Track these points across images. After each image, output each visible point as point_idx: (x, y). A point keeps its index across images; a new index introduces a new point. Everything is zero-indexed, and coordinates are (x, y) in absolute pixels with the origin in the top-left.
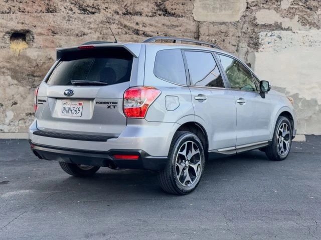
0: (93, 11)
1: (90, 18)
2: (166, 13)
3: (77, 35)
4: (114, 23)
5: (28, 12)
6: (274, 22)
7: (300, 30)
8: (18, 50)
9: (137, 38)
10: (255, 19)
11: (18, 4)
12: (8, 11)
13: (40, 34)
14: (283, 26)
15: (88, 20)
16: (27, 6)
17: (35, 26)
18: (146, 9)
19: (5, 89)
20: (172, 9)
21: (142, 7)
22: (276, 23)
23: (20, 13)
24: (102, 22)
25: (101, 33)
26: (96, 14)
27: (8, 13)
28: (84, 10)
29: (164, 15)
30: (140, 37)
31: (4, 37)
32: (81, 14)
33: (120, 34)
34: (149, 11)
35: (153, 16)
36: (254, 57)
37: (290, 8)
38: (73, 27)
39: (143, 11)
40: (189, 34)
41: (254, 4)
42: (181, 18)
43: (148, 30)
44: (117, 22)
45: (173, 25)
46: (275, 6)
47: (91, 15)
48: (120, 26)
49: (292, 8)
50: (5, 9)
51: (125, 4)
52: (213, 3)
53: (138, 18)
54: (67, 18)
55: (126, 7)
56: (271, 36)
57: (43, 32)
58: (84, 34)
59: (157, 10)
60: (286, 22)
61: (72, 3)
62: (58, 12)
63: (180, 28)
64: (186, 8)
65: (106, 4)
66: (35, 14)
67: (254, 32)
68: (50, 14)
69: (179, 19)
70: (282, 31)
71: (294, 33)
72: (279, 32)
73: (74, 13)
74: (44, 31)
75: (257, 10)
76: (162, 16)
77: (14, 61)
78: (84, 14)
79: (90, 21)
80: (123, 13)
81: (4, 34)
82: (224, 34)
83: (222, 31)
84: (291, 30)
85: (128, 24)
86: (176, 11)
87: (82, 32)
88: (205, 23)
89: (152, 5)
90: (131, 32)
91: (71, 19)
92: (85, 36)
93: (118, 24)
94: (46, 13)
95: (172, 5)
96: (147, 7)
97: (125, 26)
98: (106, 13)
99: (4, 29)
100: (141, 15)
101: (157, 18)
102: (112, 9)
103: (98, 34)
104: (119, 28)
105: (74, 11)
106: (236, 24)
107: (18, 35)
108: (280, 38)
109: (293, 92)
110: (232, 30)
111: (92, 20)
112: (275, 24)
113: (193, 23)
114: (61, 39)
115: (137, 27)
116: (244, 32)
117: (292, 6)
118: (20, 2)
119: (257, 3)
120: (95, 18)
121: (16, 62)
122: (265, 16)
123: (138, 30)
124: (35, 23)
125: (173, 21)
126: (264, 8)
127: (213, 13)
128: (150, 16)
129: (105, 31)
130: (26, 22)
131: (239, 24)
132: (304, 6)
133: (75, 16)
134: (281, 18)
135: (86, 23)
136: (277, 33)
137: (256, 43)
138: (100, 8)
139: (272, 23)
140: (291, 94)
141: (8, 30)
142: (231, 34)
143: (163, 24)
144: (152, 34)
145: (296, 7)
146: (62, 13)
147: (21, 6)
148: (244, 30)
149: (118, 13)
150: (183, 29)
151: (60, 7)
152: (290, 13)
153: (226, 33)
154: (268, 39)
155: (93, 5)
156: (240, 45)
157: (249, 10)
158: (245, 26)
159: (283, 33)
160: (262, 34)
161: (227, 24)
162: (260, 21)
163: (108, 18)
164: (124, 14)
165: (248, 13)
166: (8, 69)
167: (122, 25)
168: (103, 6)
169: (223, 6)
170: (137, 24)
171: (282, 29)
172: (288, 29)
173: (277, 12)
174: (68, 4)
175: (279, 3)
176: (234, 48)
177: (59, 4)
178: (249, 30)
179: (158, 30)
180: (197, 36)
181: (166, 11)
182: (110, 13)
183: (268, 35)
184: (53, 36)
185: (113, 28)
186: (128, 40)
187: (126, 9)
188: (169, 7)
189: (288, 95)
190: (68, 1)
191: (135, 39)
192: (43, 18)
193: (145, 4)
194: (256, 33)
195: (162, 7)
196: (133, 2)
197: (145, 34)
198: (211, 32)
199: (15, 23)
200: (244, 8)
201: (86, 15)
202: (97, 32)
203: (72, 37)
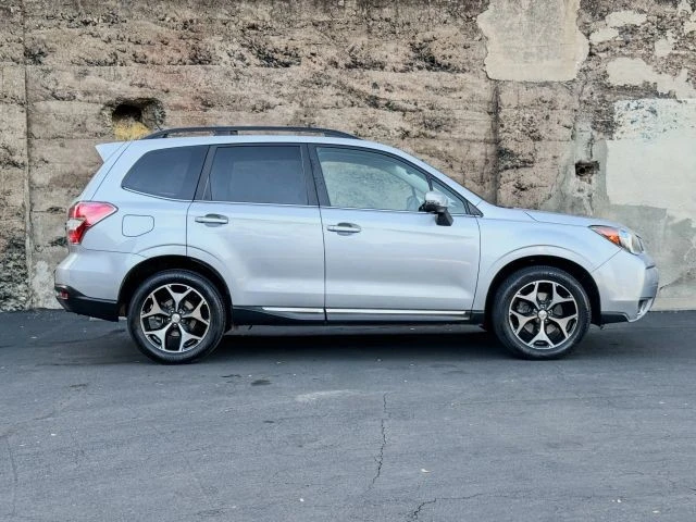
0: (287, 60)
1: (279, 75)
2: (432, 63)
3: (254, 109)
4: (328, 85)
5: (153, 63)
6: (641, 82)
7: (691, 97)
9: (374, 113)
10: (605, 75)
11: (131, 45)
12: (110, 60)
13: (179, 107)
14: (659, 90)
15: (277, 79)
16: (152, 51)
17: (167, 92)
18: (392, 57)
20: (444, 57)
21: (385, 53)
22: (646, 84)
23: (136, 65)
24: (304, 83)
25: (302, 105)
26: (293, 68)
27: (111, 64)
28: (268, 59)
29: (428, 69)
30: (381, 111)
31: (100, 114)
32: (262, 66)
33: (340, 105)
34: (399, 60)
35: (408, 70)
36: (605, 150)
37: (671, 54)
38: (246, 92)
39: (386, 60)
40: (477, 106)
41: (604, 47)
42: (461, 75)
43: (396, 97)
44: (335, 82)
45: (446, 88)
46: (643, 51)
47: (281, 69)
48: (339, 90)
49: (677, 55)
50: (105, 56)
51: (351, 46)
52: (523, 45)
53: (376, 75)
54: (233, 75)
55: (353, 53)
56: (637, 108)
57: (182, 103)
58: (268, 107)
59: (415, 59)
60: (665, 83)
61: (243, 46)
62: (214, 62)
63: (460, 94)
64: (472, 53)
65: (313, 46)
66: (168, 67)
67: (604, 101)
68: (199, 66)
69: (458, 75)
70: (658, 100)
71: (680, 102)
72: (652, 100)
73: (248, 64)
74: (186, 101)
75: (608, 60)
76: (425, 72)
78: (268, 66)
79: (280, 80)
80: (346, 65)
81: (102, 106)
82: (547, 104)
83: (545, 99)
84: (675, 97)
85: (356, 86)
86: (451, 61)
87: (264, 102)
88: (509, 84)
89: (405, 50)
90: (362, 103)
91: (240, 77)
92: (269, 111)
93: (336, 87)
94: (190, 64)
95: (444, 49)
96: (393, 51)
97: (351, 90)
98: (312, 64)
99: (103, 96)
100: (382, 68)
101: (414, 75)
102: (326, 56)
103: (296, 106)
104: (338, 94)
105: (247, 61)
106: (569, 85)
107: (127, 110)
108: (654, 112)
109: (681, 217)
110: (563, 98)
111: (284, 77)
112: (644, 85)
113: (486, 85)
114: (221, 117)
115: (374, 92)
116: (585, 102)
118: (137, 43)
119: (608, 45)
120: (289, 74)
122: (625, 70)
123: (376, 98)
124: (168, 85)
125: (445, 81)
126: (623, 55)
127: (524, 65)
128: (402, 71)
129: (310, 100)
130: (149, 83)
131: (575, 85)
133: (248, 70)
134: (655, 73)
135: (272, 84)
136: (647, 102)
137: (608, 123)
138: (301, 54)
139: (639, 83)
140: (676, 221)
141: (110, 99)
142: (561, 104)
143: (426, 87)
144: (405, 105)
145: (683, 52)
146: (223, 65)
147: (139, 50)
148: (585, 98)
149: (336, 64)
150: (465, 96)
151: (219, 53)
152: (671, 65)
153: (551, 102)
154: (631, 115)
155: (286, 48)
156: (578, 126)
157: (594, 58)
158: (587, 89)
159: (660, 103)
160: (620, 105)
161: (554, 86)
162: (614, 80)
163: (318, 74)
164: (349, 67)
165: (591, 65)
167: (344, 88)
168: (307, 51)
169: (545, 51)
170: (375, 85)
171: (657, 95)
172: (668, 96)
173: (648, 63)
174: (236, 47)
175: (651, 46)
176: (568, 133)
177: (217, 48)
178: (594, 98)
179: (416, 97)
180: (495, 109)
181: (432, 60)
182: (321, 64)
183: (632, 107)
184: (205, 110)
185: (327, 95)
186: (357, 117)
187: (353, 57)
188: (438, 53)
189: (670, 223)
190: (234, 40)
191: (371, 116)
192: (184, 74)
193: (392, 46)
194: (609, 103)
195: (424, 52)
196: (366, 43)
197: (390, 107)
198: (523, 101)
199: (124, 86)
200: (584, 56)
201: (273, 69)
202: (294, 103)
203: (243, 113)
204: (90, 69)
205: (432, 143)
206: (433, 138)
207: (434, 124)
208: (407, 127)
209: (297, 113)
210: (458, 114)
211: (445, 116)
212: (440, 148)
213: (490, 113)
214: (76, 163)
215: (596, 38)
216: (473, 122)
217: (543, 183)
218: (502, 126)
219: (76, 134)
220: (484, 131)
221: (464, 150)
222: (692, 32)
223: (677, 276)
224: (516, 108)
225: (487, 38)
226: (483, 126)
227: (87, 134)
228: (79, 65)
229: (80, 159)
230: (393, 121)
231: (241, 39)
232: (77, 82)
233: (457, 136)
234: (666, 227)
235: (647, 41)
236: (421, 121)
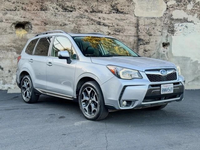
0: (71, 10)
1: (69, 14)
2: (118, 11)
3: (61, 25)
4: (85, 18)
5: (28, 10)
6: (183, 18)
7: (198, 22)
8: (21, 35)
9: (99, 27)
10: (172, 15)
11: (21, 4)
12: (14, 9)
13: (37, 25)
14: (188, 20)
15: (68, 16)
16: (28, 6)
17: (33, 19)
18: (105, 9)
19: (12, 61)
20: (121, 9)
21: (103, 8)
22: (184, 18)
23: (22, 11)
24: (77, 17)
25: (76, 24)
26: (73, 12)
27: (14, 10)
28: (65, 9)
29: (116, 13)
30: (101, 26)
31: (11, 26)
32: (63, 11)
33: (88, 24)
34: (107, 10)
35: (110, 13)
36: (172, 39)
37: (192, 9)
38: (58, 20)
39: (103, 10)
40: (132, 25)
41: (171, 6)
42: (127, 15)
43: (106, 22)
44: (87, 17)
45: (122, 19)
46: (183, 8)
47: (69, 13)
48: (88, 20)
49: (194, 9)
50: (13, 8)
51: (92, 6)
52: (146, 6)
53: (100, 15)
54: (54, 14)
55: (92, 8)
56: (181, 26)
57: (38, 23)
59: (112, 10)
60: (190, 18)
61: (57, 5)
62: (48, 10)
63: (126, 21)
64: (130, 8)
65: (80, 5)
66: (33, 12)
67: (171, 23)
68: (43, 11)
69: (126, 15)
70: (188, 23)
71: (195, 24)
73: (59, 11)
74: (39, 23)
75: (173, 10)
76: (115, 14)
77: (19, 42)
78: (66, 12)
79: (69, 16)
81: (12, 24)
82: (154, 24)
84: (193, 22)
85: (94, 18)
86: (124, 10)
87: (64, 23)
88: (142, 18)
89: (109, 7)
90: (95, 23)
91: (57, 15)
92: (66, 26)
93: (87, 18)
94: (40, 11)
95: (121, 7)
96: (105, 7)
97: (92, 20)
98: (80, 11)
99: (12, 21)
100: (102, 12)
101: (112, 15)
102: (84, 9)
103: (74, 25)
104: (88, 21)
105: (59, 10)
106: (160, 18)
107: (20, 25)
108: (187, 27)
110: (159, 22)
111: (71, 15)
112: (184, 19)
113: (134, 18)
114: (50, 28)
115: (99, 20)
116: (165, 24)
118: (23, 4)
119: (173, 6)
120: (72, 14)
121: (20, 43)
122: (178, 14)
123: (100, 22)
124: (33, 17)
125: (122, 17)
126: (177, 9)
127: (146, 12)
128: (108, 14)
129: (79, 22)
130: (27, 17)
131: (162, 18)
133: (59, 13)
134: (187, 15)
135: (67, 17)
136: (185, 24)
137: (173, 30)
138: (76, 8)
139: (182, 18)
140: (194, 61)
141: (14, 22)
142: (158, 24)
143: (116, 19)
144: (109, 25)
145: (196, 8)
146: (51, 11)
147: (24, 6)
148: (165, 23)
149: (87, 11)
150: (128, 22)
151: (49, 7)
152: (192, 12)
153: (155, 24)
154: (180, 28)
155: (71, 6)
156: (163, 31)
157: (168, 10)
158: (166, 20)
159: (189, 24)
160: (176, 25)
161: (156, 19)
162: (175, 17)
163: (81, 14)
164: (91, 12)
165: (167, 12)
166: (14, 48)
167: (90, 19)
168: (78, 7)
169: (153, 8)
170: (100, 18)
171: (188, 22)
172: (191, 22)
173: (185, 12)
174: (55, 5)
175: (186, 6)
176: (160, 33)
177: (49, 5)
178: (168, 22)
179: (112, 22)
180: (137, 26)
181: (118, 10)
182: (82, 11)
183: (180, 25)
184: (45, 26)
185: (84, 21)
186: (94, 28)
187: (92, 9)
188: (119, 8)
189: (191, 62)
190: (54, 3)
191: (98, 28)
192: (38, 14)
193: (105, 6)
194: (173, 24)
195: (115, 7)
196: (97, 5)
197: (104, 25)
198: (146, 23)
199: (19, 17)
200: (165, 9)
201: (67, 13)
202: (74, 23)
203: (57, 27)
204: (7, 12)
205: (117, 36)
206: (118, 35)
207: (118, 31)
208: (110, 32)
209: (75, 26)
210: (126, 27)
211: (121, 28)
212: (120, 38)
213: (136, 27)
214: (3, 42)
215: (169, 4)
216: (131, 30)
217: (153, 49)
218: (140, 31)
219: (3, 33)
220: (134, 33)
221: (128, 39)
222: (198, 2)
223: (194, 78)
224: (144, 26)
225: (135, 3)
226: (133, 31)
227: (7, 33)
228: (4, 11)
229: (4, 41)
230: (105, 29)
231: (57, 3)
232: (3, 16)
233: (125, 34)
234: (190, 63)
235: (185, 5)
236: (114, 29)
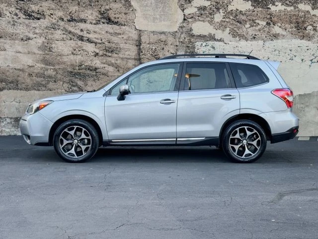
0: (38, 17)
1: (34, 23)
2: (110, 21)
3: (22, 40)
4: (59, 29)
6: (208, 34)
7: (231, 41)
9: (82, 44)
10: (191, 30)
14: (216, 37)
18: (90, 17)
20: (115, 18)
21: (86, 15)
22: (210, 34)
24: (47, 28)
25: (46, 38)
26: (41, 20)
28: (29, 15)
29: (108, 23)
30: (85, 43)
32: (26, 19)
33: (65, 39)
34: (93, 18)
35: (97, 24)
37: (222, 21)
38: (18, 31)
39: (87, 18)
40: (131, 42)
41: (191, 16)
42: (123, 27)
43: (92, 36)
44: (62, 28)
45: (116, 33)
46: (209, 19)
47: (36, 21)
48: (64, 32)
49: (224, 21)
51: (70, 11)
52: (153, 14)
53: (82, 25)
54: (12, 23)
55: (71, 14)
56: (206, 46)
58: (29, 39)
59: (101, 18)
60: (219, 34)
61: (17, 9)
62: (3, 16)
63: (122, 36)
64: (129, 17)
65: (51, 10)
67: (191, 42)
70: (215, 42)
71: (226, 43)
72: (213, 42)
73: (19, 18)
75: (193, 22)
76: (106, 25)
78: (29, 19)
79: (35, 26)
80: (67, 20)
82: (163, 43)
83: (162, 40)
84: (223, 41)
85: (73, 30)
86: (119, 20)
87: (27, 36)
88: (146, 32)
89: (96, 14)
90: (75, 39)
91: (16, 24)
92: (30, 41)
93: (63, 30)
95: (115, 14)
96: (91, 14)
97: (70, 32)
98: (51, 19)
100: (85, 22)
101: (101, 26)
102: (57, 15)
103: (43, 39)
104: (64, 34)
105: (19, 16)
106: (174, 34)
108: (214, 48)
111: (37, 25)
112: (209, 35)
113: (135, 32)
114: (5, 43)
115: (81, 34)
116: (182, 42)
117: (224, 20)
120: (40, 23)
122: (200, 27)
123: (82, 36)
125: (116, 29)
126: (200, 20)
127: (153, 24)
128: (95, 24)
129: (50, 36)
131: (177, 34)
132: (235, 20)
133: (19, 21)
134: (214, 30)
135: (31, 28)
136: (211, 43)
137: (193, 52)
138: (45, 14)
139: (206, 34)
142: (170, 43)
143: (107, 32)
144: (96, 41)
145: (227, 20)
146: (7, 18)
148: (181, 40)
149: (63, 20)
150: (125, 37)
151: (5, 12)
152: (222, 26)
153: (165, 41)
154: (203, 49)
155: (38, 11)
156: (178, 53)
157: (186, 21)
158: (182, 36)
159: (216, 44)
160: (198, 44)
161: (166, 34)
162: (196, 32)
163: (54, 24)
164: (69, 21)
165: (185, 25)
167: (66, 31)
168: (49, 12)
169: (163, 17)
170: (82, 30)
171: (215, 40)
172: (220, 40)
173: (211, 25)
174: (13, 9)
175: (212, 17)
177: (4, 9)
178: (186, 40)
179: (101, 37)
180: (139, 44)
181: (109, 19)
182: (55, 19)
183: (203, 45)
185: (58, 34)
186: (73, 45)
187: (71, 16)
188: (112, 16)
190: (13, 6)
191: (80, 45)
193: (90, 12)
194: (193, 43)
195: (106, 15)
196: (77, 10)
197: (89, 41)
198: (152, 40)
200: (181, 20)
201: (31, 21)
202: (42, 37)
203: (17, 42)
205: (109, 59)
206: (110, 56)
207: (110, 50)
208: (97, 51)
209: (43, 42)
210: (122, 46)
211: (115, 46)
212: (113, 62)
213: (137, 46)
215: (187, 12)
216: (129, 50)
217: (161, 80)
218: (142, 52)
220: (134, 54)
221: (125, 63)
222: (232, 11)
224: (149, 44)
225: (136, 10)
226: (133, 51)
230: (90, 48)
231: (16, 5)
233: (121, 56)
235: (210, 14)
236: (104, 48)
